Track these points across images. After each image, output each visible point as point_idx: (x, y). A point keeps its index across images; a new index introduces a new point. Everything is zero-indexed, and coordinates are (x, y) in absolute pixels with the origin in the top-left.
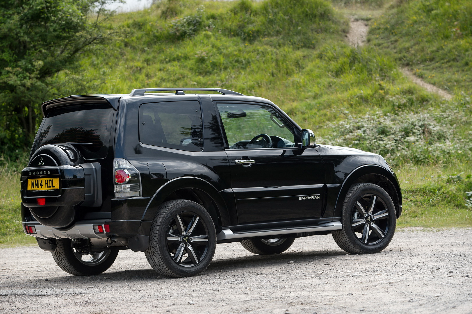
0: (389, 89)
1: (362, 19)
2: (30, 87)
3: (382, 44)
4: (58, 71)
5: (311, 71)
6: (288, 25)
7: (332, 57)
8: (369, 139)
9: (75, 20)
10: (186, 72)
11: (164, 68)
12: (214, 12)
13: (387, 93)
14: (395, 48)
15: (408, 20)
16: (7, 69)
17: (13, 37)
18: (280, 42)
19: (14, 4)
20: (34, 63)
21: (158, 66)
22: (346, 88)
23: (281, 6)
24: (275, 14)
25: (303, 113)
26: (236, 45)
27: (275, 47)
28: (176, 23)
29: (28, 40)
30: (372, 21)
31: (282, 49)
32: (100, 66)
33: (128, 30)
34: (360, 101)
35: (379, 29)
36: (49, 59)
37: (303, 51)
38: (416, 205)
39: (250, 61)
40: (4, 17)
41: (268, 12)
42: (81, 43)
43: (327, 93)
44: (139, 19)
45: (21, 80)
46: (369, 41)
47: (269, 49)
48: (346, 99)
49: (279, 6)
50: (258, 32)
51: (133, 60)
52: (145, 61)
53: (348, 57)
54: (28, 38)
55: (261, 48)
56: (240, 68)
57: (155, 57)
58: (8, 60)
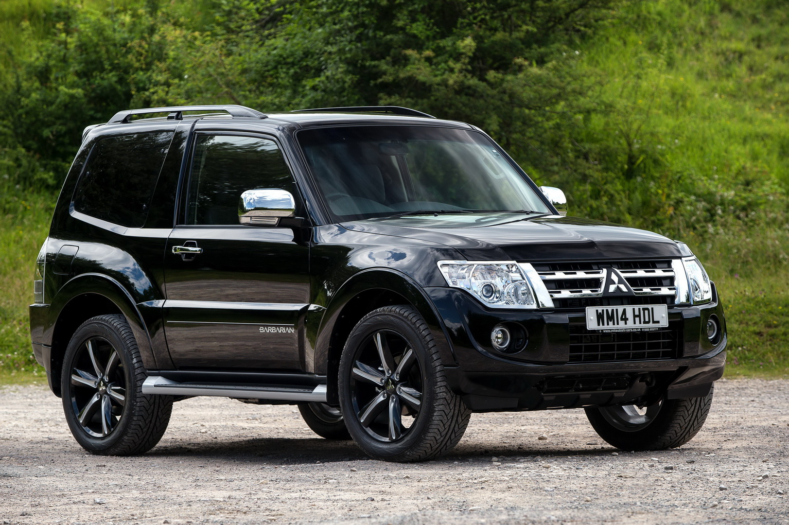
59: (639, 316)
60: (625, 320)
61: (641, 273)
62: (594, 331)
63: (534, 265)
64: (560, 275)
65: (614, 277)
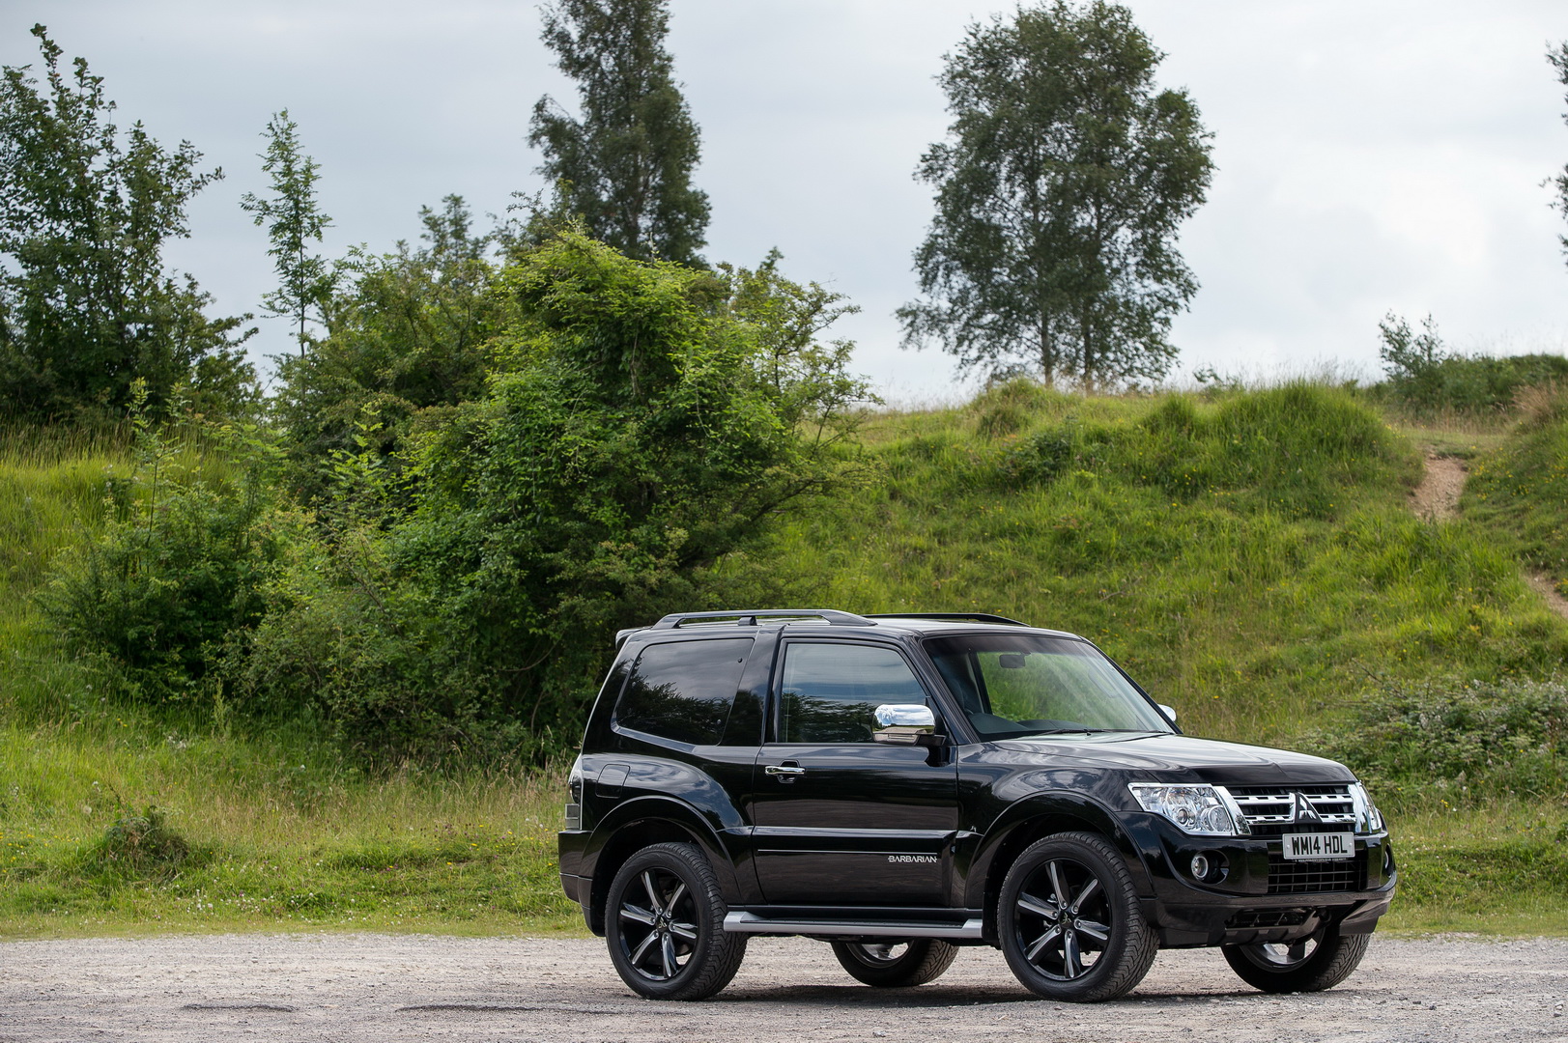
0: (1493, 623)
1: (1457, 455)
2: (655, 587)
3: (1492, 515)
4: (723, 552)
5: (1321, 573)
6: (1277, 464)
7: (1371, 544)
8: (1424, 737)
9: (765, 439)
10: (1030, 565)
11: (978, 552)
12: (1106, 425)
13: (1486, 631)
14: (1520, 527)
15: (1555, 462)
16: (605, 544)
17: (623, 473)
18: (1255, 502)
19: (629, 396)
20: (667, 533)
21: (964, 546)
22: (1397, 615)
23: (1262, 417)
24: (1248, 435)
25: (1291, 671)
26: (1151, 506)
27: (1241, 514)
28: (1012, 450)
29: (658, 479)
30: (1478, 458)
31: (1255, 520)
32: (829, 541)
33: (901, 460)
34: (1425, 648)
35: (1490, 479)
36: (703, 525)
37: (1307, 527)
38: (1481, 886)
39: (1182, 544)
40: (605, 426)
41: (1230, 431)
42: (778, 492)
43: (1351, 627)
44: (928, 437)
45: (636, 571)
46: (1461, 507)
47: (1227, 517)
48: (1393, 641)
49: (1258, 418)
50: (1205, 476)
51: (907, 530)
52: (934, 535)
53: (1407, 543)
54: (657, 475)
55: (1209, 515)
56: (1156, 560)
57: (957, 527)
58: (609, 523)
59: (1329, 845)
60: (1318, 848)
61: (1325, 799)
62: (1290, 861)
63: (1229, 789)
64: (1253, 800)
65: (1303, 803)
